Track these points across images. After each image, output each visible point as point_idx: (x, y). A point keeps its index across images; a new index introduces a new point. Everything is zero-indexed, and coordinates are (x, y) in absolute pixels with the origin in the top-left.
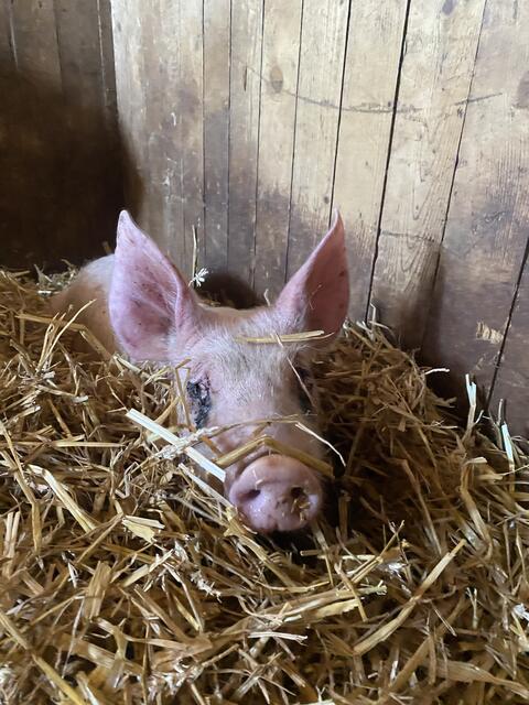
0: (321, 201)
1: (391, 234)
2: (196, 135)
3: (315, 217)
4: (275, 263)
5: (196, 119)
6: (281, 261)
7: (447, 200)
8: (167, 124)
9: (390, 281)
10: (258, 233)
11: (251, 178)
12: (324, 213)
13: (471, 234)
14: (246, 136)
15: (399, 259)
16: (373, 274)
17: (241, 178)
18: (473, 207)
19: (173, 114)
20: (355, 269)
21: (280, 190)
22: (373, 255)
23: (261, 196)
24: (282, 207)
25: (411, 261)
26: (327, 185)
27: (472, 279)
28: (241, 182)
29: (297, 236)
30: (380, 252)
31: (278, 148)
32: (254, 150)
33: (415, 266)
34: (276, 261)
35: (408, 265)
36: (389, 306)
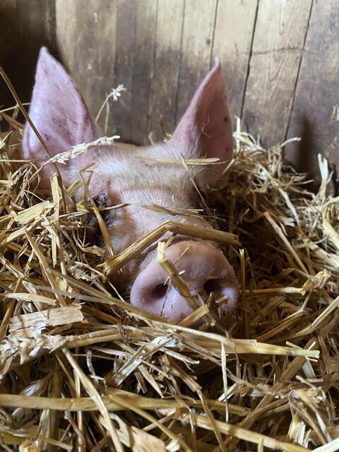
0: (204, 44)
1: (260, 53)
2: (112, 25)
3: (200, 58)
4: (167, 104)
5: (110, 13)
6: (172, 102)
7: (309, 9)
8: (91, 23)
9: (259, 93)
10: (155, 85)
11: (150, 44)
12: (207, 53)
13: (330, 32)
14: (147, 11)
15: (267, 71)
16: (245, 91)
17: (143, 47)
18: (333, 8)
19: (95, 14)
20: (230, 91)
21: (173, 45)
22: (245, 75)
23: (158, 55)
24: (174, 59)
25: (277, 70)
26: (209, 30)
27: (330, 70)
28: (143, 49)
29: (184, 78)
30: (251, 70)
31: (171, 13)
32: (154, 21)
33: (280, 74)
34: (168, 104)
35: (274, 75)
36: (258, 114)
